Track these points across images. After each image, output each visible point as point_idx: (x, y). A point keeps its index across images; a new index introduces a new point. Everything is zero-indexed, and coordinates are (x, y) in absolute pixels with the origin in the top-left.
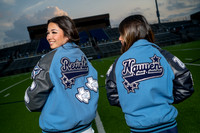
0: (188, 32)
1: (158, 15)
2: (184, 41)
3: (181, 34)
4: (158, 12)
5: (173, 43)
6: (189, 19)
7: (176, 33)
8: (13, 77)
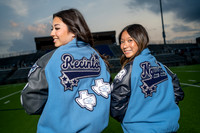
0: (192, 55)
1: (164, 36)
2: (188, 63)
3: (185, 56)
4: (164, 33)
5: (177, 65)
6: (195, 42)
7: (181, 54)
8: (15, 85)
